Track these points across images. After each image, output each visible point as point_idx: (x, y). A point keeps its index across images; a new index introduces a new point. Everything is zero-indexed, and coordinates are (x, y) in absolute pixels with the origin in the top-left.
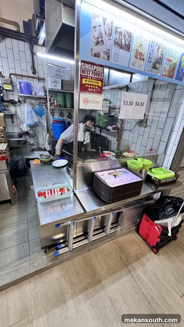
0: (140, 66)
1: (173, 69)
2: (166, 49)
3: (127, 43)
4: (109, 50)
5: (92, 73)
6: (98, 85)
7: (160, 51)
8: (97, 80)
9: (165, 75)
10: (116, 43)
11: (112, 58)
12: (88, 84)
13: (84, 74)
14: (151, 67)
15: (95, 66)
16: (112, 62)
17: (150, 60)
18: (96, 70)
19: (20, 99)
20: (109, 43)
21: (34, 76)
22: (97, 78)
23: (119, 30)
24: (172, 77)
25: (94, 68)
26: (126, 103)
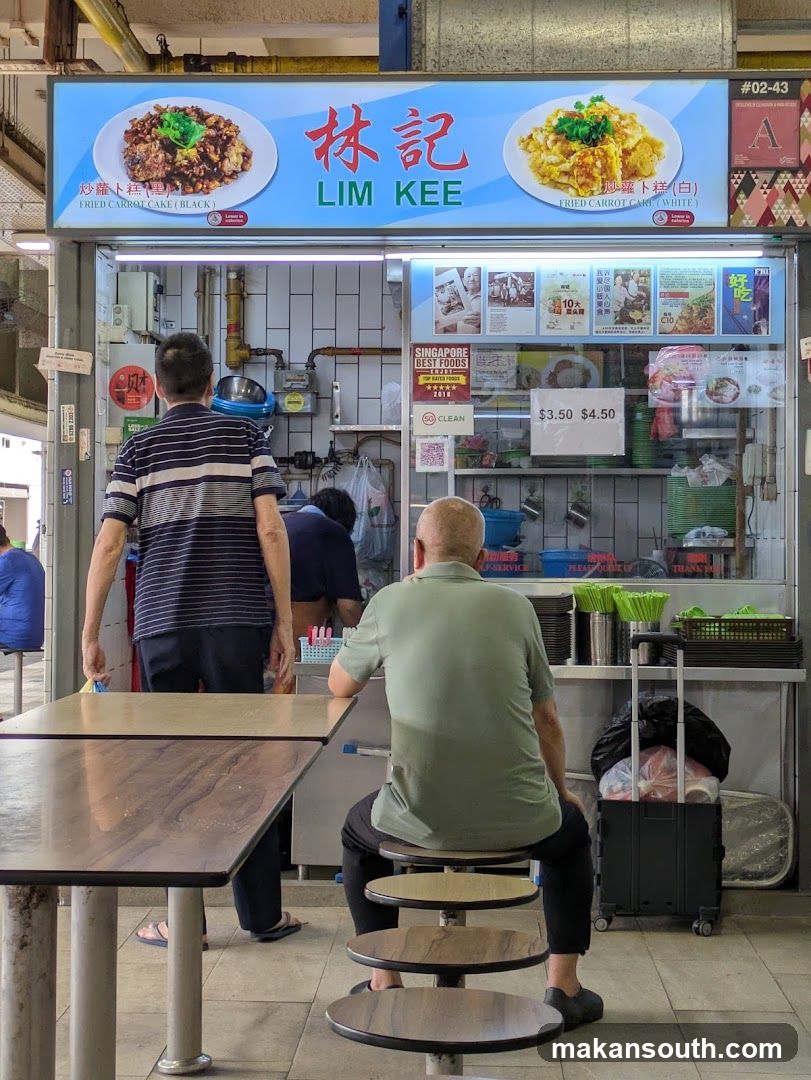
0: (572, 328)
1: (706, 311)
2: (652, 276)
3: (523, 292)
4: (478, 314)
5: (441, 363)
6: (457, 382)
8: (453, 373)
9: (675, 330)
11: (488, 327)
12: (432, 385)
13: (422, 367)
14: (612, 321)
15: (446, 349)
16: (488, 333)
18: (449, 355)
22: (453, 370)
24: (708, 329)
25: (446, 353)
26: (547, 414)
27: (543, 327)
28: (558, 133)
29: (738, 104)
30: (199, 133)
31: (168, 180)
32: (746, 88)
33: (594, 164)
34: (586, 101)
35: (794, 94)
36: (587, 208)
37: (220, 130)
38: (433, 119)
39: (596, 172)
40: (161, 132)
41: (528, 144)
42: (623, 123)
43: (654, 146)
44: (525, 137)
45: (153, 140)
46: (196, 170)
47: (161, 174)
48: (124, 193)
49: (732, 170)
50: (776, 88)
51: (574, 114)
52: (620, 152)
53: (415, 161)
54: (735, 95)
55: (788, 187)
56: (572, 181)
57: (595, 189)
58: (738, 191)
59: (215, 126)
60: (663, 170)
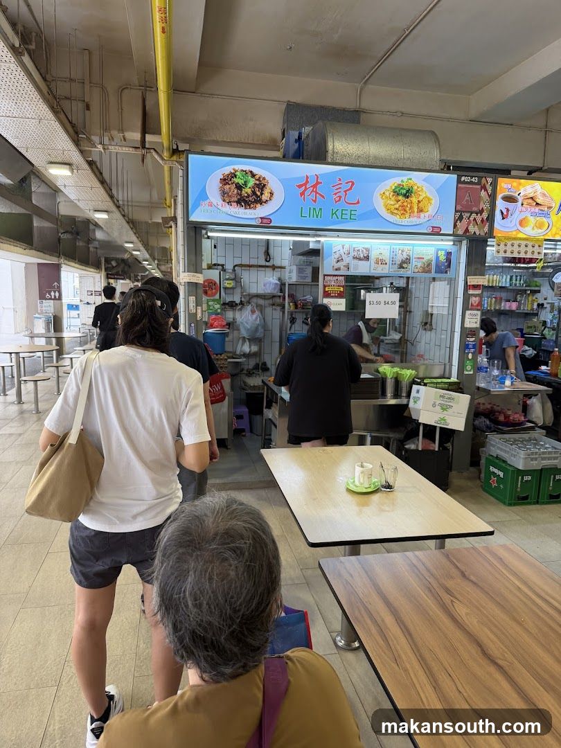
0: (382, 270)
3: (365, 255)
4: (348, 264)
5: (334, 282)
9: (418, 272)
10: (355, 258)
11: (352, 268)
12: (331, 291)
13: (327, 284)
14: (397, 267)
15: (336, 277)
16: (352, 271)
17: (394, 263)
23: (356, 249)
24: (429, 271)
26: (372, 303)
27: (372, 268)
28: (395, 192)
29: (460, 185)
30: (252, 182)
31: (238, 202)
32: (463, 179)
33: (407, 206)
34: (405, 179)
35: (479, 183)
36: (404, 224)
37: (260, 181)
38: (347, 183)
39: (407, 209)
40: (236, 180)
41: (383, 196)
42: (419, 189)
43: (429, 199)
44: (382, 193)
45: (232, 183)
46: (250, 199)
47: (236, 199)
48: (220, 207)
49: (456, 211)
50: (473, 180)
51: (400, 185)
52: (417, 202)
53: (339, 200)
54: (459, 181)
55: (475, 219)
56: (398, 212)
57: (407, 216)
58: (457, 220)
59: (259, 180)
60: (431, 210)
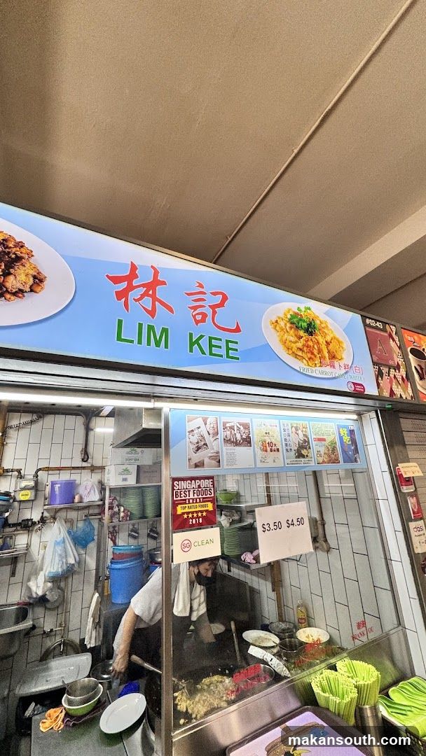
0: (274, 461)
1: (334, 449)
2: (308, 428)
4: (218, 453)
5: (194, 493)
6: (206, 509)
7: (300, 432)
8: (200, 502)
9: (324, 462)
10: (227, 441)
11: (225, 461)
12: (188, 513)
13: (179, 498)
14: (294, 456)
15: (197, 481)
16: (225, 467)
17: (289, 448)
18: (199, 487)
19: (46, 514)
20: (215, 445)
21: (85, 464)
22: (203, 498)
23: (228, 425)
24: (337, 460)
25: (197, 484)
26: (266, 527)
27: (258, 461)
28: (292, 323)
29: (367, 329)
32: (367, 321)
33: (314, 347)
35: (384, 330)
36: (314, 375)
37: (8, 248)
38: (214, 294)
39: (316, 352)
41: (276, 326)
42: (323, 326)
43: (339, 342)
44: (274, 321)
49: (373, 363)
51: (296, 314)
52: (324, 342)
53: (203, 320)
54: (364, 324)
55: (395, 377)
56: (304, 355)
57: (316, 362)
58: (378, 376)
60: (347, 357)
